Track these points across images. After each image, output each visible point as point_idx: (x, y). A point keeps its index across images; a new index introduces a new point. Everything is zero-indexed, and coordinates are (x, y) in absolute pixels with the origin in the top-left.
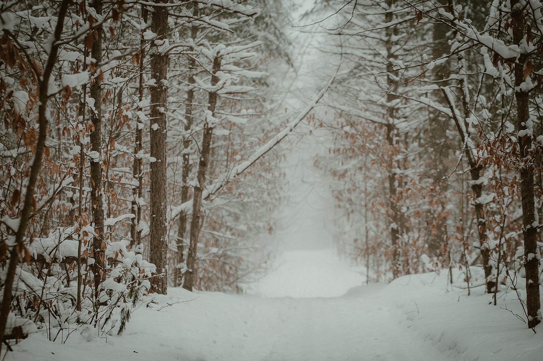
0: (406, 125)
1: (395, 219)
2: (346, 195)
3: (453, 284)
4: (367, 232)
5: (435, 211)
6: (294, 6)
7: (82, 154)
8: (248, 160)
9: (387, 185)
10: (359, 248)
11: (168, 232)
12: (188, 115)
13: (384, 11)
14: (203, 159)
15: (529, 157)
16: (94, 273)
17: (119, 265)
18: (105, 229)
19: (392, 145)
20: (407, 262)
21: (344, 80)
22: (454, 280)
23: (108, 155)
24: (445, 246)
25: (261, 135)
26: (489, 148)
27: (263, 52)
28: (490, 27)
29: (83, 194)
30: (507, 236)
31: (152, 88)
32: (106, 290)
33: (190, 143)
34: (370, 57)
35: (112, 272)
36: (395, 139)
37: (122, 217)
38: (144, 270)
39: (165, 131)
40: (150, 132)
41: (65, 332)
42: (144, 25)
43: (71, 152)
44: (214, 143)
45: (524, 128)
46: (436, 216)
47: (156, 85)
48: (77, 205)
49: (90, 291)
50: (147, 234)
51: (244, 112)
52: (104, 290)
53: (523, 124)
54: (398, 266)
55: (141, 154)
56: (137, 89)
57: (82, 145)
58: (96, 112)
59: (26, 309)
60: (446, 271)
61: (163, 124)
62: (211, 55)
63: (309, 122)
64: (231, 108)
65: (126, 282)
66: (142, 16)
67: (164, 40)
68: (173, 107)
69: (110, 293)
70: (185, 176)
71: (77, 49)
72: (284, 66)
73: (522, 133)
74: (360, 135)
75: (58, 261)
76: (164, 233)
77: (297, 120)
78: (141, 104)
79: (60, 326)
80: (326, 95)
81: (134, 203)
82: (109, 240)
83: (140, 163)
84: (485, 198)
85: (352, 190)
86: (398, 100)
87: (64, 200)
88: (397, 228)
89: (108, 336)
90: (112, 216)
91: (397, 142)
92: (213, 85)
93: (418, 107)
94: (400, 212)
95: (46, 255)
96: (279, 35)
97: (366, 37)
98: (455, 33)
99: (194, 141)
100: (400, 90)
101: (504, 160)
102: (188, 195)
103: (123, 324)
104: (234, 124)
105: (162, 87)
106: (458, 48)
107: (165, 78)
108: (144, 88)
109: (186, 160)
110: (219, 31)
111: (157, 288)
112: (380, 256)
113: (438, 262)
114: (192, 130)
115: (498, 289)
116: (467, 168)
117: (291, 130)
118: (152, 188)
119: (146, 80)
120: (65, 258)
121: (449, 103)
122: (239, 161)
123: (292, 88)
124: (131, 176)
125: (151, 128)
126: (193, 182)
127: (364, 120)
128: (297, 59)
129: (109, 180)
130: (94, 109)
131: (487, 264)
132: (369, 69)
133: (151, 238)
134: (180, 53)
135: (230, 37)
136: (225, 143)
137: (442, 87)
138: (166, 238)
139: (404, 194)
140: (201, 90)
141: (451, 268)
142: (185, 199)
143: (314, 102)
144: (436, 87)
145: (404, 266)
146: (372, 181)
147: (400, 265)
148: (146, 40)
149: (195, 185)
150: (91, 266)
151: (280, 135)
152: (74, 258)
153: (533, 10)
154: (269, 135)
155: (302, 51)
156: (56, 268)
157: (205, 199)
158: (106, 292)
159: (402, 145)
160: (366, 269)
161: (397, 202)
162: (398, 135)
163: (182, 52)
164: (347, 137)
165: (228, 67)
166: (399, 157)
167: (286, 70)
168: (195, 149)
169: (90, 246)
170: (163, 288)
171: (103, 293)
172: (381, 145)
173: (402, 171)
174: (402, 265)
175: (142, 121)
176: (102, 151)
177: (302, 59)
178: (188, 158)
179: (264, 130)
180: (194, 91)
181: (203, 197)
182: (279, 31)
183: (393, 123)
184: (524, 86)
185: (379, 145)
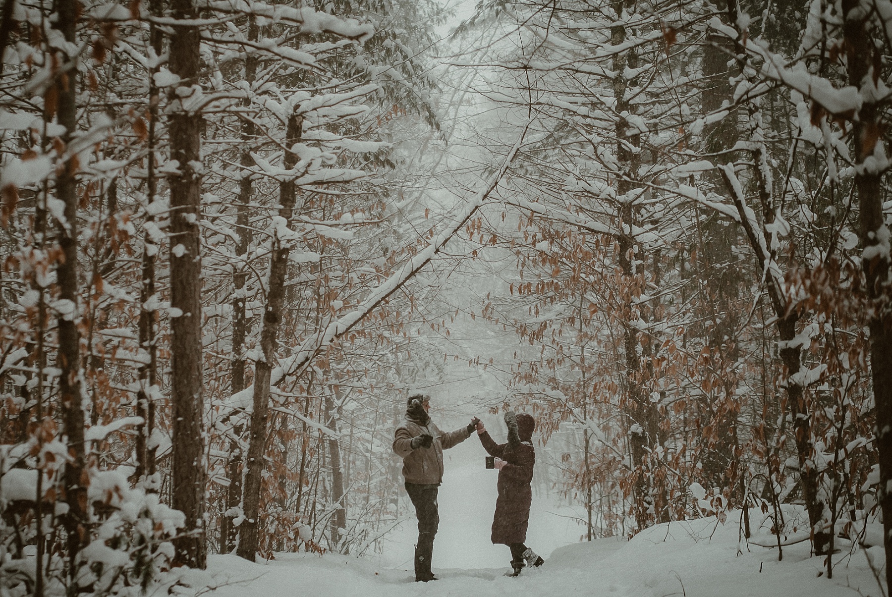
0: (656, 238)
1: (638, 417)
2: (545, 371)
3: (750, 540)
4: (587, 442)
5: (713, 400)
6: (439, 14)
7: (41, 304)
8: (356, 309)
9: (622, 350)
10: (572, 472)
11: (206, 449)
12: (242, 226)
13: (609, 24)
14: (270, 309)
15: (884, 297)
16: (68, 532)
17: (115, 516)
18: (88, 449)
19: (631, 275)
20: (663, 498)
21: (536, 151)
22: (751, 531)
23: (91, 306)
24: (734, 466)
25: (382, 261)
26: (808, 282)
27: (381, 103)
28: (807, 51)
29: (45, 380)
30: (850, 446)
31: (172, 178)
32: (90, 562)
33: (247, 278)
34: (584, 110)
35: (101, 528)
36: (635, 263)
37: (118, 424)
38: (162, 523)
39: (198, 258)
40: (170, 260)
42: (155, 60)
43: (21, 299)
44: (292, 276)
45: (875, 242)
46: (715, 409)
47: (179, 172)
48: (33, 402)
49: (61, 565)
50: (167, 453)
51: (347, 217)
52: (86, 563)
53: (871, 235)
54: (645, 505)
55: (153, 303)
56: (144, 179)
57: (40, 289)
58: (67, 226)
60: (735, 514)
61: (195, 244)
62: (282, 111)
63: (472, 234)
64: (323, 210)
65: (128, 546)
66: (151, 44)
67: (194, 86)
68: (212, 211)
69: (98, 568)
70: (238, 340)
71: (30, 107)
72: (425, 127)
73: (869, 252)
74: (569, 259)
76: (198, 450)
77: (447, 232)
78: (152, 209)
80: (503, 182)
81: (141, 395)
82: (95, 468)
83: (152, 320)
84: (806, 375)
85: (556, 361)
86: (639, 191)
87: (10, 391)
88: (643, 433)
90: (100, 421)
91: (640, 269)
92: (288, 168)
93: (678, 202)
94: (648, 403)
96: (411, 69)
97: (577, 71)
98: (741, 64)
99: (253, 274)
100: (643, 170)
101: (836, 303)
102: (244, 377)
104: (330, 240)
105: (191, 175)
106: (747, 93)
107: (197, 159)
108: (158, 178)
109: (240, 310)
110: (296, 67)
111: (187, 557)
112: (613, 486)
113: (722, 497)
114: (250, 253)
115: (836, 547)
116: (772, 318)
117: (437, 251)
118: (175, 366)
119: (161, 162)
120: (11, 503)
121: (734, 195)
122: (340, 310)
123: (438, 170)
124: (135, 343)
125: (171, 253)
126: (253, 353)
127: (575, 229)
128: (447, 113)
129: (95, 353)
130: (63, 219)
131: (814, 499)
132: (583, 131)
133: (175, 460)
134: (224, 111)
136: (312, 277)
137: (719, 166)
138: (204, 461)
139: (655, 369)
140: (266, 179)
141: (745, 509)
142: (238, 384)
143: (480, 196)
144: (708, 165)
145: (657, 506)
146: (594, 343)
147: (649, 503)
148: (159, 88)
149: (256, 360)
150: (62, 518)
151: (417, 260)
152: (29, 504)
153: (884, 22)
154: (398, 259)
155: (456, 98)
157: (277, 384)
158: (91, 567)
159: (649, 275)
160: (586, 511)
161: (641, 384)
162: (640, 256)
163: (228, 109)
164: (544, 261)
165: (316, 134)
166: (644, 297)
167: (427, 135)
168: (256, 289)
169: (59, 478)
170: (199, 557)
171: (85, 569)
172: (609, 275)
173: (650, 324)
174: (653, 503)
175: (155, 240)
176: (80, 299)
177: (456, 113)
178: (244, 307)
179: (387, 250)
180: (253, 180)
181: (273, 381)
182: (411, 62)
183: (631, 232)
184: (871, 164)
185: (606, 275)
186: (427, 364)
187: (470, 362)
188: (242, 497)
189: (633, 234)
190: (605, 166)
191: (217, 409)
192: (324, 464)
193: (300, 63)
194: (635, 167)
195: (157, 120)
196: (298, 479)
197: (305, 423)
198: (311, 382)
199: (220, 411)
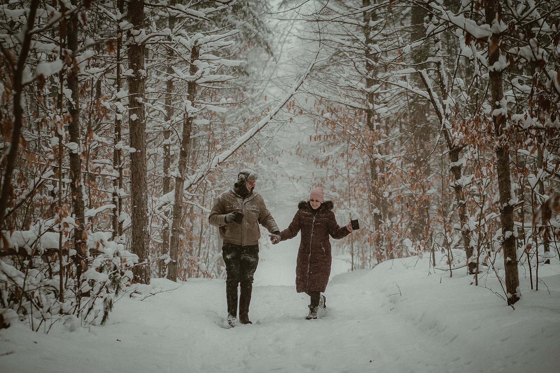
0: (386, 110)
1: (377, 204)
2: (329, 182)
3: (435, 267)
5: (416, 195)
7: (61, 146)
8: (229, 149)
9: (369, 171)
11: (150, 222)
12: (168, 105)
14: (183, 149)
15: (503, 135)
16: (76, 264)
17: (101, 256)
18: (86, 220)
19: (373, 130)
20: (391, 246)
21: (324, 67)
22: (436, 263)
23: (88, 147)
24: (427, 229)
25: (242, 124)
26: (464, 128)
27: (242, 41)
28: (464, 8)
30: (487, 217)
31: (130, 79)
32: (88, 280)
33: (171, 133)
34: (348, 43)
35: (94, 262)
36: (375, 124)
37: (102, 208)
38: (125, 259)
39: (144, 121)
40: (129, 122)
41: (48, 323)
42: (120, 16)
43: (50, 145)
44: (194, 134)
45: (499, 107)
46: (417, 199)
47: (133, 75)
48: (57, 199)
49: (73, 283)
50: (129, 226)
51: (224, 100)
52: (85, 280)
53: (497, 103)
54: (381, 251)
55: (120, 145)
56: (115, 79)
57: (60, 136)
58: (74, 103)
59: (9, 301)
60: (427, 254)
61: (143, 114)
62: (189, 44)
63: (289, 109)
64: (211, 97)
65: (108, 271)
66: (118, 7)
67: (141, 29)
69: (92, 283)
70: (166, 167)
71: (53, 42)
72: (265, 55)
73: (496, 112)
74: (341, 122)
75: (39, 253)
76: (145, 223)
77: (277, 108)
78: (119, 95)
79: (43, 317)
80: (306, 82)
81: (115, 194)
82: (90, 231)
83: (120, 154)
84: (465, 180)
85: (334, 177)
86: (377, 86)
87: (45, 193)
88: (380, 213)
89: (91, 326)
90: (93, 207)
91: (378, 127)
92: (192, 74)
93: (398, 92)
94: (382, 197)
95: (27, 247)
96: (258, 24)
97: (344, 22)
98: (431, 16)
99: (174, 131)
100: (380, 75)
101: (479, 139)
102: (170, 186)
103: (106, 314)
104: (215, 114)
105: (140, 77)
106: (433, 31)
107: (143, 68)
108: (122, 79)
109: (167, 151)
110: (196, 21)
111: (140, 279)
112: (365, 242)
113: (420, 245)
114: (172, 121)
115: (479, 270)
116: (447, 151)
117: (271, 118)
118: (132, 179)
119: (124, 70)
120: (46, 250)
121: (427, 86)
122: (220, 150)
123: (273, 77)
124: (111, 167)
125: (130, 119)
126: (174, 173)
127: (344, 106)
128: (277, 48)
129: (90, 171)
130: (71, 100)
131: (469, 245)
132: (348, 55)
133: (133, 229)
134: (157, 43)
135: (209, 27)
136: (206, 133)
137: (419, 70)
138: (148, 229)
139: (387, 180)
140: (180, 80)
141: (433, 250)
142: (166, 189)
143: (294, 89)
144: (414, 70)
145: (387, 251)
146: (355, 168)
147: (383, 250)
148: (122, 30)
149: (176, 176)
150: (73, 257)
151: (261, 123)
152: (55, 250)
154: (250, 124)
155: (282, 40)
156: (38, 260)
157: (187, 189)
158: (89, 282)
159: (383, 131)
160: (351, 256)
161: (379, 187)
162: (378, 120)
163: (159, 42)
164: (328, 124)
165: (207, 56)
166: (380, 142)
167: (267, 59)
168: (176, 140)
169: (71, 237)
170: (146, 279)
171: (85, 283)
172: (362, 130)
173: (383, 156)
174: (385, 250)
175: (121, 112)
176: (81, 142)
177: (282, 47)
178: (169, 149)
179: (245, 119)
180: (173, 81)
181: (185, 188)
182: (258, 19)
183: (373, 108)
184: (497, 66)
185: (360, 131)
186: (267, 180)
187: (290, 178)
188: (169, 248)
189: (375, 109)
190: (360, 73)
191: (155, 202)
192: (213, 233)
193: (197, 17)
194: (375, 74)
195: (121, 48)
196: (199, 240)
197: (202, 210)
198: (205, 189)
199: (157, 203)
